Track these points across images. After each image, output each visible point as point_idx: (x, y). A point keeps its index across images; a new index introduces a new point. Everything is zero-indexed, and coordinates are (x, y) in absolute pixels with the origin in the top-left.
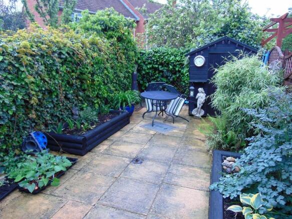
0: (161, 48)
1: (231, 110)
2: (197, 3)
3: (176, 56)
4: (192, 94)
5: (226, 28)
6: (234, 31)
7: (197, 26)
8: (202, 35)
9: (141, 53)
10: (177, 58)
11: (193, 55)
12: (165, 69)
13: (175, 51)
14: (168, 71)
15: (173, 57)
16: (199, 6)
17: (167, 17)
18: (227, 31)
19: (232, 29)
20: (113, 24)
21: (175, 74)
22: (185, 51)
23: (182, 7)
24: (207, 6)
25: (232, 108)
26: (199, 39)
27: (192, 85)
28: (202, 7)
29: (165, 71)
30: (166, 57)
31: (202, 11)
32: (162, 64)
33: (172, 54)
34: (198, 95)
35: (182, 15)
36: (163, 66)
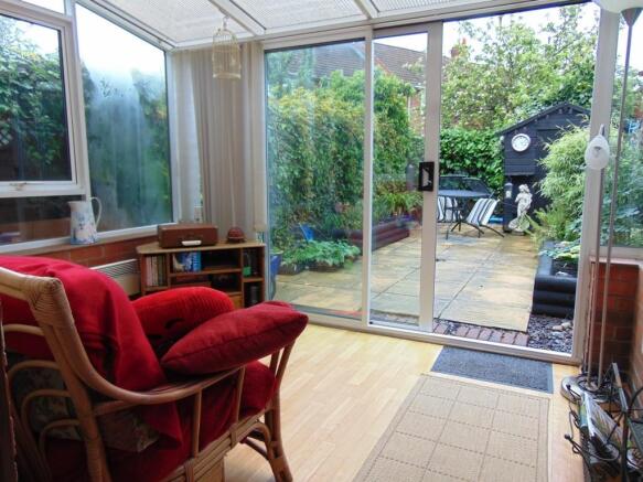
0: (449, 131)
1: (569, 196)
2: (515, 53)
3: (476, 144)
4: (508, 194)
5: (569, 91)
6: (582, 96)
7: (515, 92)
8: (524, 105)
9: (413, 139)
10: (479, 147)
11: (510, 133)
12: (457, 166)
13: (476, 134)
14: (462, 169)
15: (472, 144)
16: (518, 58)
17: (460, 78)
18: (570, 96)
19: (579, 93)
20: (382, 89)
21: (475, 174)
22: (494, 133)
23: (487, 60)
24: (534, 56)
25: (571, 193)
26: (519, 111)
27: (509, 181)
28: (524, 58)
29: (457, 168)
30: (460, 145)
31: (523, 66)
32: (451, 158)
33: (470, 140)
34: (519, 196)
35: (488, 73)
36: (453, 162)
